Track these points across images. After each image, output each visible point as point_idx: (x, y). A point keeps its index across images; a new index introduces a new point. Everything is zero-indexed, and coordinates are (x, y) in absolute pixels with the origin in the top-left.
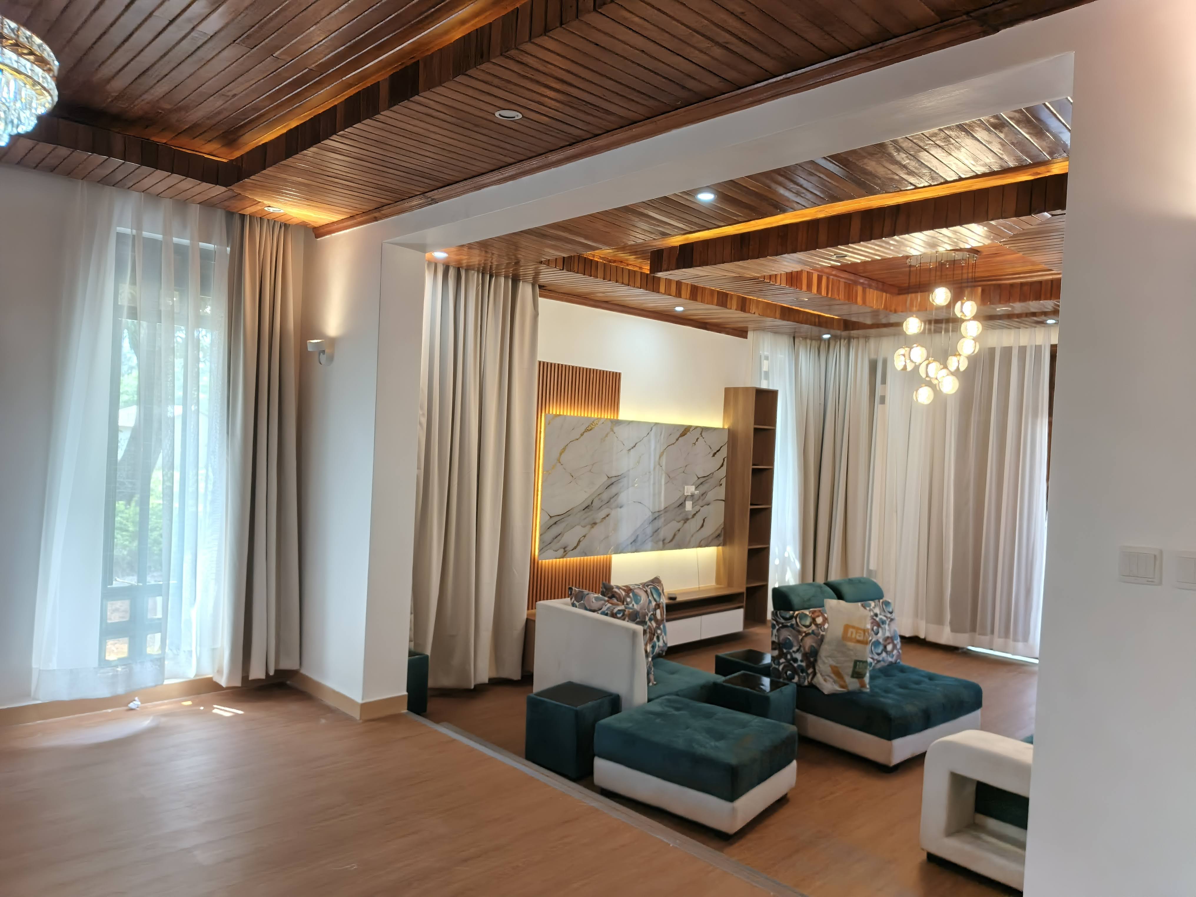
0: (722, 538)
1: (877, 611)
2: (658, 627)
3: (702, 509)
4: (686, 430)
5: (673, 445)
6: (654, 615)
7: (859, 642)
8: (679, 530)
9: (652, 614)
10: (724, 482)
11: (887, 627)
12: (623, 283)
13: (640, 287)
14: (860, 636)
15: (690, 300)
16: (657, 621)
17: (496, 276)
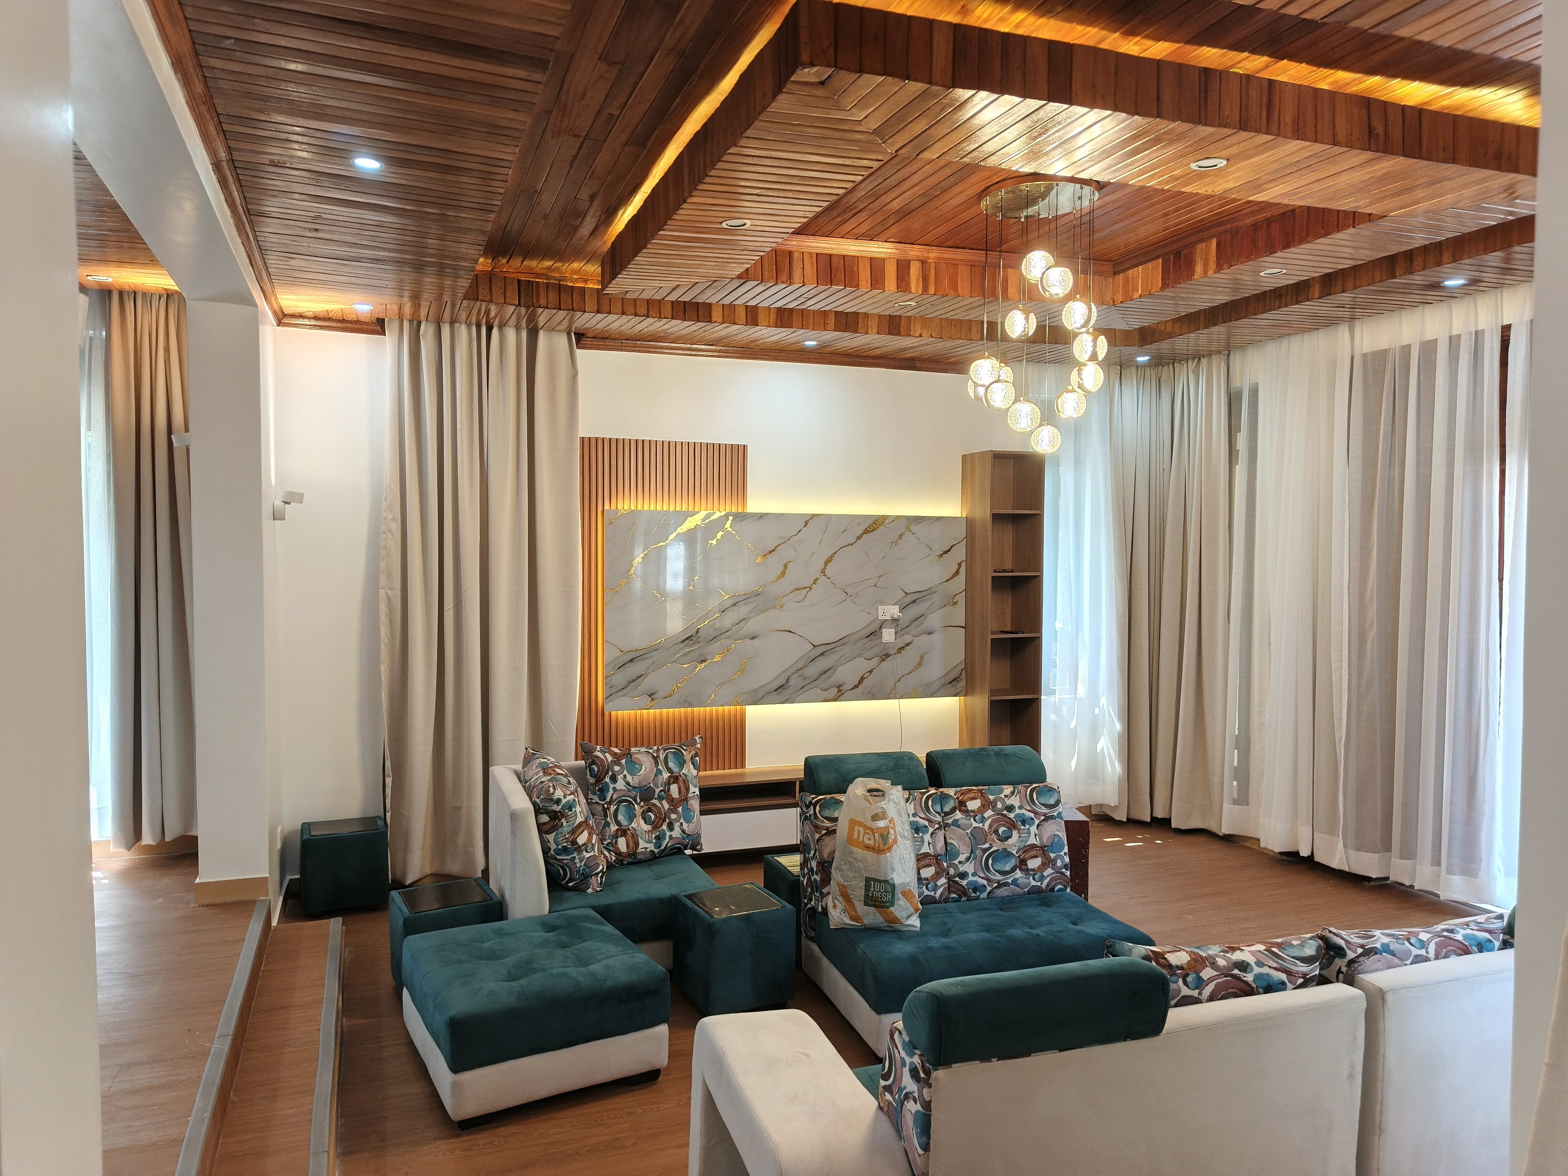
0: (962, 684)
1: (1015, 801)
2: (673, 810)
3: (916, 640)
4: (874, 524)
5: (850, 547)
6: (667, 791)
7: (868, 847)
8: (871, 672)
9: (661, 791)
10: (961, 599)
11: (1033, 829)
12: (636, 315)
13: (670, 316)
14: (869, 839)
15: (776, 327)
16: (671, 800)
17: (501, 327)
